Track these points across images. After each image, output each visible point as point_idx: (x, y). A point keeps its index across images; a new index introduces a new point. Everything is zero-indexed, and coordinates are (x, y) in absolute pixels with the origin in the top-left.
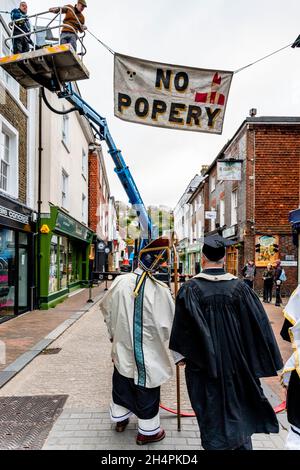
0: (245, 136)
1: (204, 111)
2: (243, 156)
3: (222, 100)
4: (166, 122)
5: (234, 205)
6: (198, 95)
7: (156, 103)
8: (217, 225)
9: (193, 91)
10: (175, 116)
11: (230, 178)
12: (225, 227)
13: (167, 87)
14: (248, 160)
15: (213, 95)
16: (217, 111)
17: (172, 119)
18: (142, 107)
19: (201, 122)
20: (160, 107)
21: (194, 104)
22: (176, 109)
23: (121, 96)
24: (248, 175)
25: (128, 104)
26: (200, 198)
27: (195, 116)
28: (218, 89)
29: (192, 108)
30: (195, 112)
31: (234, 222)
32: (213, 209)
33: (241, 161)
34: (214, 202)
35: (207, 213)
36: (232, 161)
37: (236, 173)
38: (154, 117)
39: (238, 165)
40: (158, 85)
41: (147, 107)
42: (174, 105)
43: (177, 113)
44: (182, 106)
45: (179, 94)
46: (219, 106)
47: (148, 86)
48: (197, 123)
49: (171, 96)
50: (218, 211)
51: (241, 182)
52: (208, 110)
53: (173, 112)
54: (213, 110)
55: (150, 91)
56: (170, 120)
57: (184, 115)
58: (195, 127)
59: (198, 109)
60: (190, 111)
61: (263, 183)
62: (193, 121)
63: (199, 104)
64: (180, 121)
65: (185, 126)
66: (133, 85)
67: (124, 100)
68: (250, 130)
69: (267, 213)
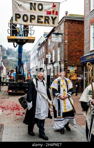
0: (63, 23)
1: (50, 18)
2: (63, 32)
3: (57, 13)
4: (36, 23)
5: (59, 52)
6: (47, 12)
7: (31, 16)
8: (51, 61)
9: (45, 10)
10: (39, 20)
11: (57, 41)
12: (55, 62)
13: (35, 9)
14: (65, 34)
15: (53, 11)
16: (56, 17)
17: (38, 22)
18: (25, 18)
19: (50, 23)
20: (33, 17)
21: (46, 15)
22: (40, 18)
23: (16, 14)
24: (65, 40)
25: (19, 17)
26: (43, 48)
27: (47, 20)
28: (55, 9)
29: (46, 17)
30: (47, 18)
31: (59, 60)
32: (49, 53)
33: (62, 34)
34: (50, 50)
35: (47, 55)
36: (58, 34)
37: (59, 39)
38: (31, 21)
39: (61, 36)
40: (31, 9)
41: (27, 18)
42: (38, 16)
43: (40, 19)
44: (42, 17)
45: (40, 12)
46: (56, 16)
47: (27, 9)
48: (48, 23)
49: (37, 13)
50: (52, 54)
51: (62, 43)
52: (52, 17)
53: (38, 19)
54: (54, 17)
55: (28, 11)
56: (37, 22)
57: (43, 20)
58: (48, 25)
59: (48, 17)
60: (45, 18)
61: (71, 44)
62: (47, 22)
63: (48, 15)
64: (42, 22)
65: (44, 24)
66: (21, 10)
67: (18, 16)
68: (65, 21)
69: (72, 57)
